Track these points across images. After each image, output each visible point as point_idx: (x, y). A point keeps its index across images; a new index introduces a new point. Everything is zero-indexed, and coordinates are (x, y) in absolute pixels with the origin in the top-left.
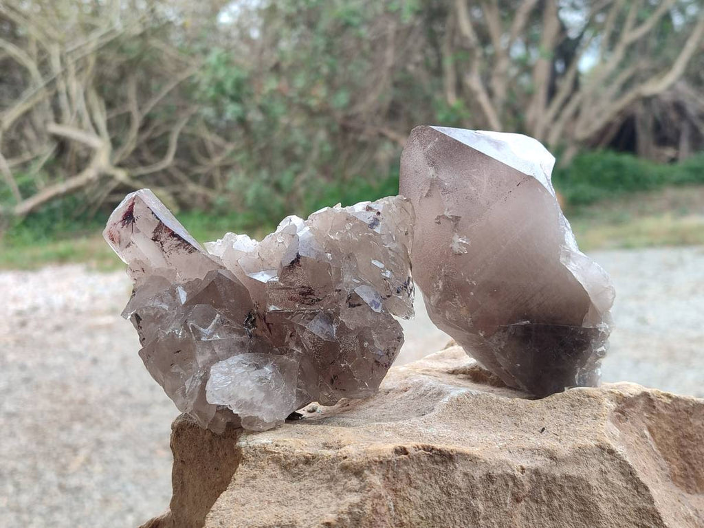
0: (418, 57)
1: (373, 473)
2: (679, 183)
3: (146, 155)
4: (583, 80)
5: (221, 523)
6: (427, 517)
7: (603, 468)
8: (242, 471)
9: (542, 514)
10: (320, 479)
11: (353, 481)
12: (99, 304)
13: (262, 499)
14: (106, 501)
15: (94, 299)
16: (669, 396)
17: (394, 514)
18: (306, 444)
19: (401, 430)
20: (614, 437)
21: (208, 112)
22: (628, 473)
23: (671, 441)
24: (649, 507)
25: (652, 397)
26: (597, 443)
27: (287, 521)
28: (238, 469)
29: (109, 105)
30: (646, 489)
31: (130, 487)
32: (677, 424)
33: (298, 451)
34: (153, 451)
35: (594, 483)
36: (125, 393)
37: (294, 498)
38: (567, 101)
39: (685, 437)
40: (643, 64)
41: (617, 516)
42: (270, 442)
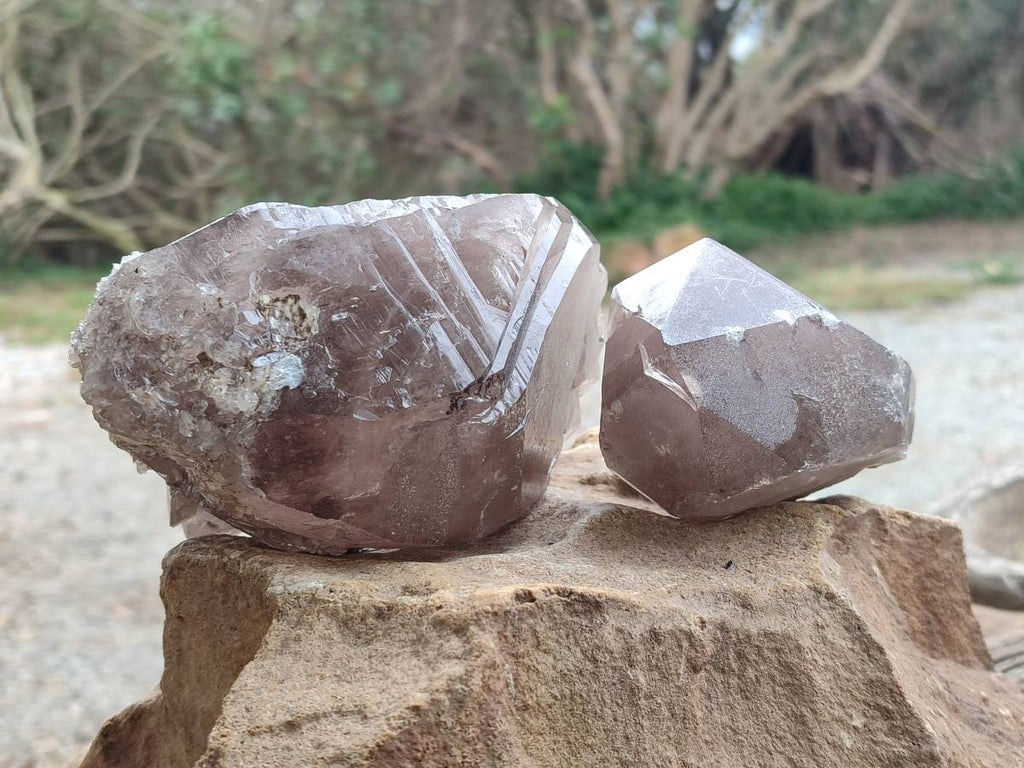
0: (501, 33)
1: (483, 630)
2: (874, 222)
3: (95, 171)
4: (738, 72)
5: (248, 710)
6: (564, 696)
7: (820, 620)
8: (277, 631)
9: (731, 690)
10: (400, 641)
11: (452, 642)
12: (27, 393)
13: (310, 672)
14: (39, 683)
15: (17, 384)
16: (907, 516)
17: (513, 691)
18: (377, 587)
19: (519, 566)
20: (833, 575)
21: (188, 107)
22: (856, 628)
23: (909, 581)
24: (885, 677)
25: (883, 517)
26: (811, 584)
27: (351, 704)
28: (271, 628)
29: (39, 96)
30: (881, 650)
31: (76, 663)
32: (919, 557)
33: (365, 598)
34: (110, 609)
35: (806, 643)
36: (66, 524)
37: (359, 669)
38: (715, 100)
39: (928, 575)
40: (825, 48)
41: (839, 692)
42: (321, 585)
